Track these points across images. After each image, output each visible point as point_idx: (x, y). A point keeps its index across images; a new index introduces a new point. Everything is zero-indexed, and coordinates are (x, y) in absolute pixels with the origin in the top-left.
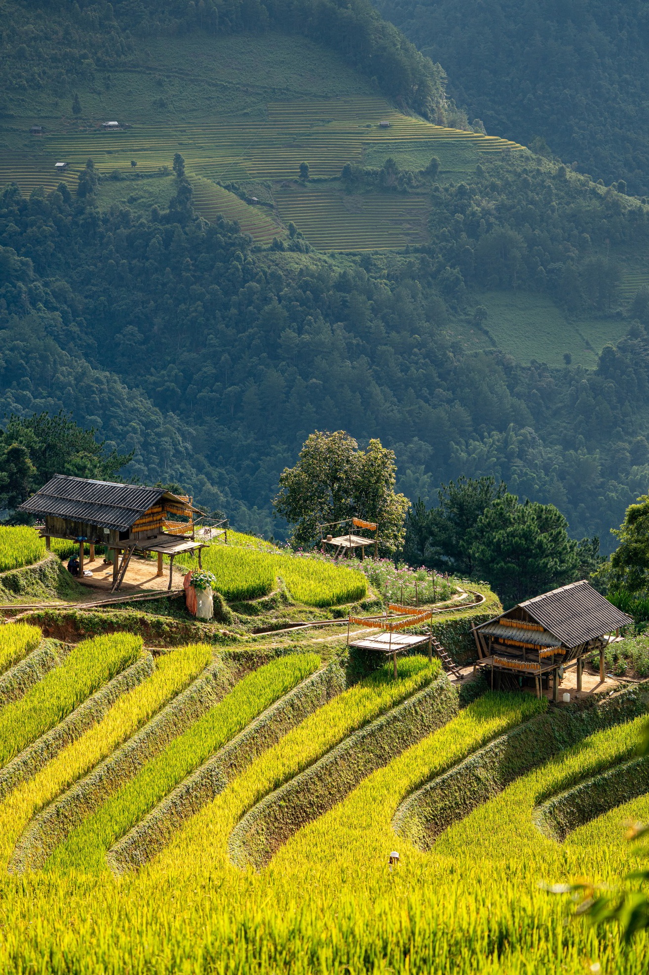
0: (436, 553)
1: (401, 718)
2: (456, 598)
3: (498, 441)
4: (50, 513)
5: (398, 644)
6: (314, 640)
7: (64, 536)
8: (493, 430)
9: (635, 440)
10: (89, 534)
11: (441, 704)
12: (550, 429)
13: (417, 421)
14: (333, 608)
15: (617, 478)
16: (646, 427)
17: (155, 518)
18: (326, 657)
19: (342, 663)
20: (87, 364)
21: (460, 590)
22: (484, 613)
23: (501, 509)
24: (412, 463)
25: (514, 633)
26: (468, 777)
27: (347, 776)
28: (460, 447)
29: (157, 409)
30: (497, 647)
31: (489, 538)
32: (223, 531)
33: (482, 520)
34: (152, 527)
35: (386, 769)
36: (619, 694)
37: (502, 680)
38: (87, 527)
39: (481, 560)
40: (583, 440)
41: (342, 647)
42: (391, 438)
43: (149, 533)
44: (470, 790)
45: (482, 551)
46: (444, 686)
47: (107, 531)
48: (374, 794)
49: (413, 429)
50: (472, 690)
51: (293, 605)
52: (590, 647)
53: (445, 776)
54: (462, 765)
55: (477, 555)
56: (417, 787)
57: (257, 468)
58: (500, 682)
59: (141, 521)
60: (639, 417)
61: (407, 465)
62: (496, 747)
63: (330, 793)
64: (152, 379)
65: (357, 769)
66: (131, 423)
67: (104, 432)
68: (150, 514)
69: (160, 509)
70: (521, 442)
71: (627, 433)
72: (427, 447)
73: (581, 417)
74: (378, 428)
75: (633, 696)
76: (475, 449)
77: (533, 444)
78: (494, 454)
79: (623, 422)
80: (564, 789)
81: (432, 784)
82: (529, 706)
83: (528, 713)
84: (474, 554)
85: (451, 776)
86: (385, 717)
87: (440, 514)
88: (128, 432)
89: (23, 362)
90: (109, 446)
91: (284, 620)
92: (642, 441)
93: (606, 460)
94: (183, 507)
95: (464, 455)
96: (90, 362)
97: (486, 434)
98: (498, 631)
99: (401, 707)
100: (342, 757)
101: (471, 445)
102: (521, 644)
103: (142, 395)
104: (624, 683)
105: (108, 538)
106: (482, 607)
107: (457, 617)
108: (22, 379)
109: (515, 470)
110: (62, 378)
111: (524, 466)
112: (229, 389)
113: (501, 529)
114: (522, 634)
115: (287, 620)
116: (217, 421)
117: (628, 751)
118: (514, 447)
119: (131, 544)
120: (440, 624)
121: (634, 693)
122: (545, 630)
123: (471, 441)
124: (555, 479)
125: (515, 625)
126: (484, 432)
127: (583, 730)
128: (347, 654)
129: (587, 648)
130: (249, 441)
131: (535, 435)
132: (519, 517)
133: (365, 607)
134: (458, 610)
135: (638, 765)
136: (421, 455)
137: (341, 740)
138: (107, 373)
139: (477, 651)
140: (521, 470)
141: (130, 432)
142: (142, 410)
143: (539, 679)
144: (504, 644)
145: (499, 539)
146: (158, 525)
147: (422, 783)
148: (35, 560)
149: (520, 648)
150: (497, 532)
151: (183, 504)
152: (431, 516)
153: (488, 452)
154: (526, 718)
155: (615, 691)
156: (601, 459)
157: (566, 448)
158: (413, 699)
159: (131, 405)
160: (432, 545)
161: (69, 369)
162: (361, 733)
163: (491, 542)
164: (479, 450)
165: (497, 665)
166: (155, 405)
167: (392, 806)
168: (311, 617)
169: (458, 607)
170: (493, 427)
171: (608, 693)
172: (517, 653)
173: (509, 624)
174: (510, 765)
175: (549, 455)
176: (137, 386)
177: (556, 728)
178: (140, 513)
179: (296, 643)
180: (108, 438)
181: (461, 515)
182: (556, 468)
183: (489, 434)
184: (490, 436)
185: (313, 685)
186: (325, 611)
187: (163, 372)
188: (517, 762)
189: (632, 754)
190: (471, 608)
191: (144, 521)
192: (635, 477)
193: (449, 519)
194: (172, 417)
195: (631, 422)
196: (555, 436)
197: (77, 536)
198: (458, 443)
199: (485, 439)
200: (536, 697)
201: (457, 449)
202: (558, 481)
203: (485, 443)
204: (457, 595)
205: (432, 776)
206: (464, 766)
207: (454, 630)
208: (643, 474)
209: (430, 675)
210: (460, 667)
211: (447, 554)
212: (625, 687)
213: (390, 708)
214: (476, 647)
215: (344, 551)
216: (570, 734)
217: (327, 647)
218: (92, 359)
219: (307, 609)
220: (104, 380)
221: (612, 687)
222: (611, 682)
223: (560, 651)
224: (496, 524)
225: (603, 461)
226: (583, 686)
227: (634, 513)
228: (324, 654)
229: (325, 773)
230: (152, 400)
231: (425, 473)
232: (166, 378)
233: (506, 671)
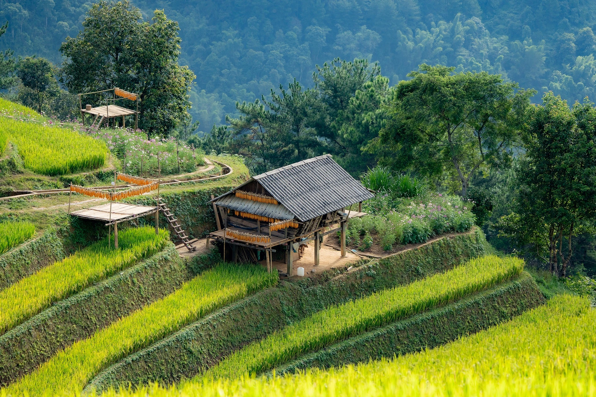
0: (311, 134)
1: (113, 289)
2: (202, 170)
3: (445, 30)
5: (122, 214)
6: (35, 209)
8: (440, 20)
9: (581, 31)
11: (164, 275)
12: (497, 20)
13: (366, 9)
14: (65, 177)
15: (561, 69)
16: (593, 19)
18: (42, 226)
19: (60, 232)
21: (208, 162)
22: (225, 186)
23: (372, 91)
24: (360, 50)
25: (249, 206)
26: (178, 350)
27: (40, 348)
28: (407, 36)
30: (233, 219)
31: (358, 119)
33: (354, 101)
35: (88, 341)
36: (357, 269)
37: (239, 253)
39: (350, 141)
40: (530, 30)
41: (63, 216)
42: (339, 26)
44: (178, 363)
45: (351, 132)
46: (169, 257)
48: (66, 366)
49: (362, 17)
50: (202, 263)
51: (22, 173)
52: (327, 221)
53: (151, 349)
54: (172, 338)
55: (345, 136)
56: (116, 360)
57: (209, 52)
58: (237, 255)
60: (586, 8)
61: (355, 53)
62: (214, 319)
63: (18, 365)
65: (54, 341)
66: (84, 5)
67: (56, 13)
70: (467, 32)
71: (574, 24)
72: (375, 36)
73: (528, 8)
74: (328, 15)
75: (373, 272)
76: (422, 39)
77: (479, 34)
78: (441, 44)
79: (570, 13)
80: (283, 364)
81: (135, 357)
82: (256, 279)
83: (254, 287)
84: (343, 135)
85: (158, 348)
86: (95, 287)
87: (315, 96)
88: (80, 13)
90: (61, 26)
91: (8, 187)
92: (588, 31)
93: (551, 50)
95: (411, 44)
97: (433, 23)
98: (233, 204)
99: (115, 278)
100: (38, 328)
101: (418, 34)
102: (256, 217)
104: (365, 258)
106: (226, 180)
107: (196, 188)
109: (461, 59)
111: (470, 56)
113: (371, 111)
114: (257, 207)
115: (11, 188)
116: (170, 5)
117: (357, 326)
118: (460, 37)
120: (176, 195)
121: (374, 268)
122: (279, 203)
123: (418, 30)
124: (500, 68)
125: (250, 197)
126: (432, 21)
127: (315, 305)
128: (67, 223)
129: (324, 223)
130: (201, 26)
131: (481, 25)
132: (389, 99)
133: (100, 177)
134: (200, 182)
135: (367, 341)
136: (369, 43)
137: (39, 311)
139: (216, 223)
140: (467, 60)
141: (82, 13)
143: (269, 252)
144: (239, 217)
145: (367, 121)
147: (123, 356)
149: (255, 221)
150: (366, 114)
152: (305, 97)
153: (435, 41)
154: (251, 291)
155: (355, 266)
156: (545, 49)
157: (512, 38)
158: (130, 270)
160: (307, 126)
162: (64, 303)
163: (360, 124)
164: (426, 40)
165: (229, 237)
167: (82, 379)
168: (39, 184)
169: (200, 179)
170: (440, 17)
171: (346, 269)
172: (253, 225)
173: (245, 196)
174: (230, 339)
175: (495, 45)
177: (285, 302)
179: (12, 212)
180: (60, 19)
181: (335, 97)
182: (501, 58)
183: (436, 23)
184: (437, 26)
185: (21, 254)
186: (56, 180)
188: (238, 336)
189: (362, 330)
190: (215, 180)
192: (579, 67)
193: (324, 100)
195: (578, 12)
196: (501, 26)
198: (405, 32)
199: (432, 29)
200: (266, 270)
201: (404, 39)
202: (503, 70)
203: (431, 33)
204: (204, 167)
205: (137, 348)
206: (175, 339)
207: (191, 202)
208: (588, 64)
209: (152, 246)
210: (195, 239)
211: (320, 134)
212: (365, 262)
213: (102, 278)
214: (215, 219)
215: (101, 120)
216: (300, 309)
217: (46, 216)
219: (36, 177)
221: (352, 263)
222: (352, 257)
223: (292, 225)
224: (366, 106)
225: (549, 51)
226: (321, 259)
227: (402, 89)
228: (41, 223)
229: (14, 345)
231: (373, 60)
233: (238, 244)
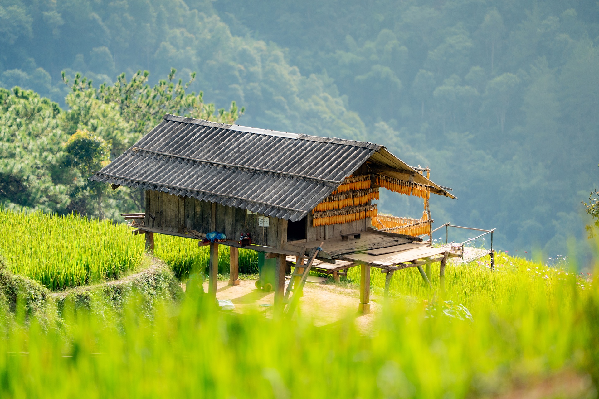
4: (156, 186)
7: (181, 231)
10: (229, 228)
17: (357, 201)
20: (221, 25)
29: (355, 115)
32: (485, 252)
34: (351, 217)
38: (225, 214)
43: (346, 230)
47: (263, 222)
59: (331, 205)
64: (347, 57)
68: (347, 192)
69: (367, 184)
89: (97, 16)
94: (413, 180)
96: (226, 20)
103: (327, 87)
105: (266, 235)
108: (95, 49)
110: (172, 51)
112: (498, 79)
119: (310, 246)
138: (262, 44)
142: (327, 116)
146: (363, 214)
148: (124, 270)
151: (412, 173)
159: (307, 106)
161: (187, 34)
166: (351, 107)
176: (318, 71)
178: (330, 187)
187: (370, 45)
191: (335, 204)
194: (384, 131)
197: (206, 231)
218: (232, 16)
220: (257, 57)
230: (345, 96)
232: (374, 57)
